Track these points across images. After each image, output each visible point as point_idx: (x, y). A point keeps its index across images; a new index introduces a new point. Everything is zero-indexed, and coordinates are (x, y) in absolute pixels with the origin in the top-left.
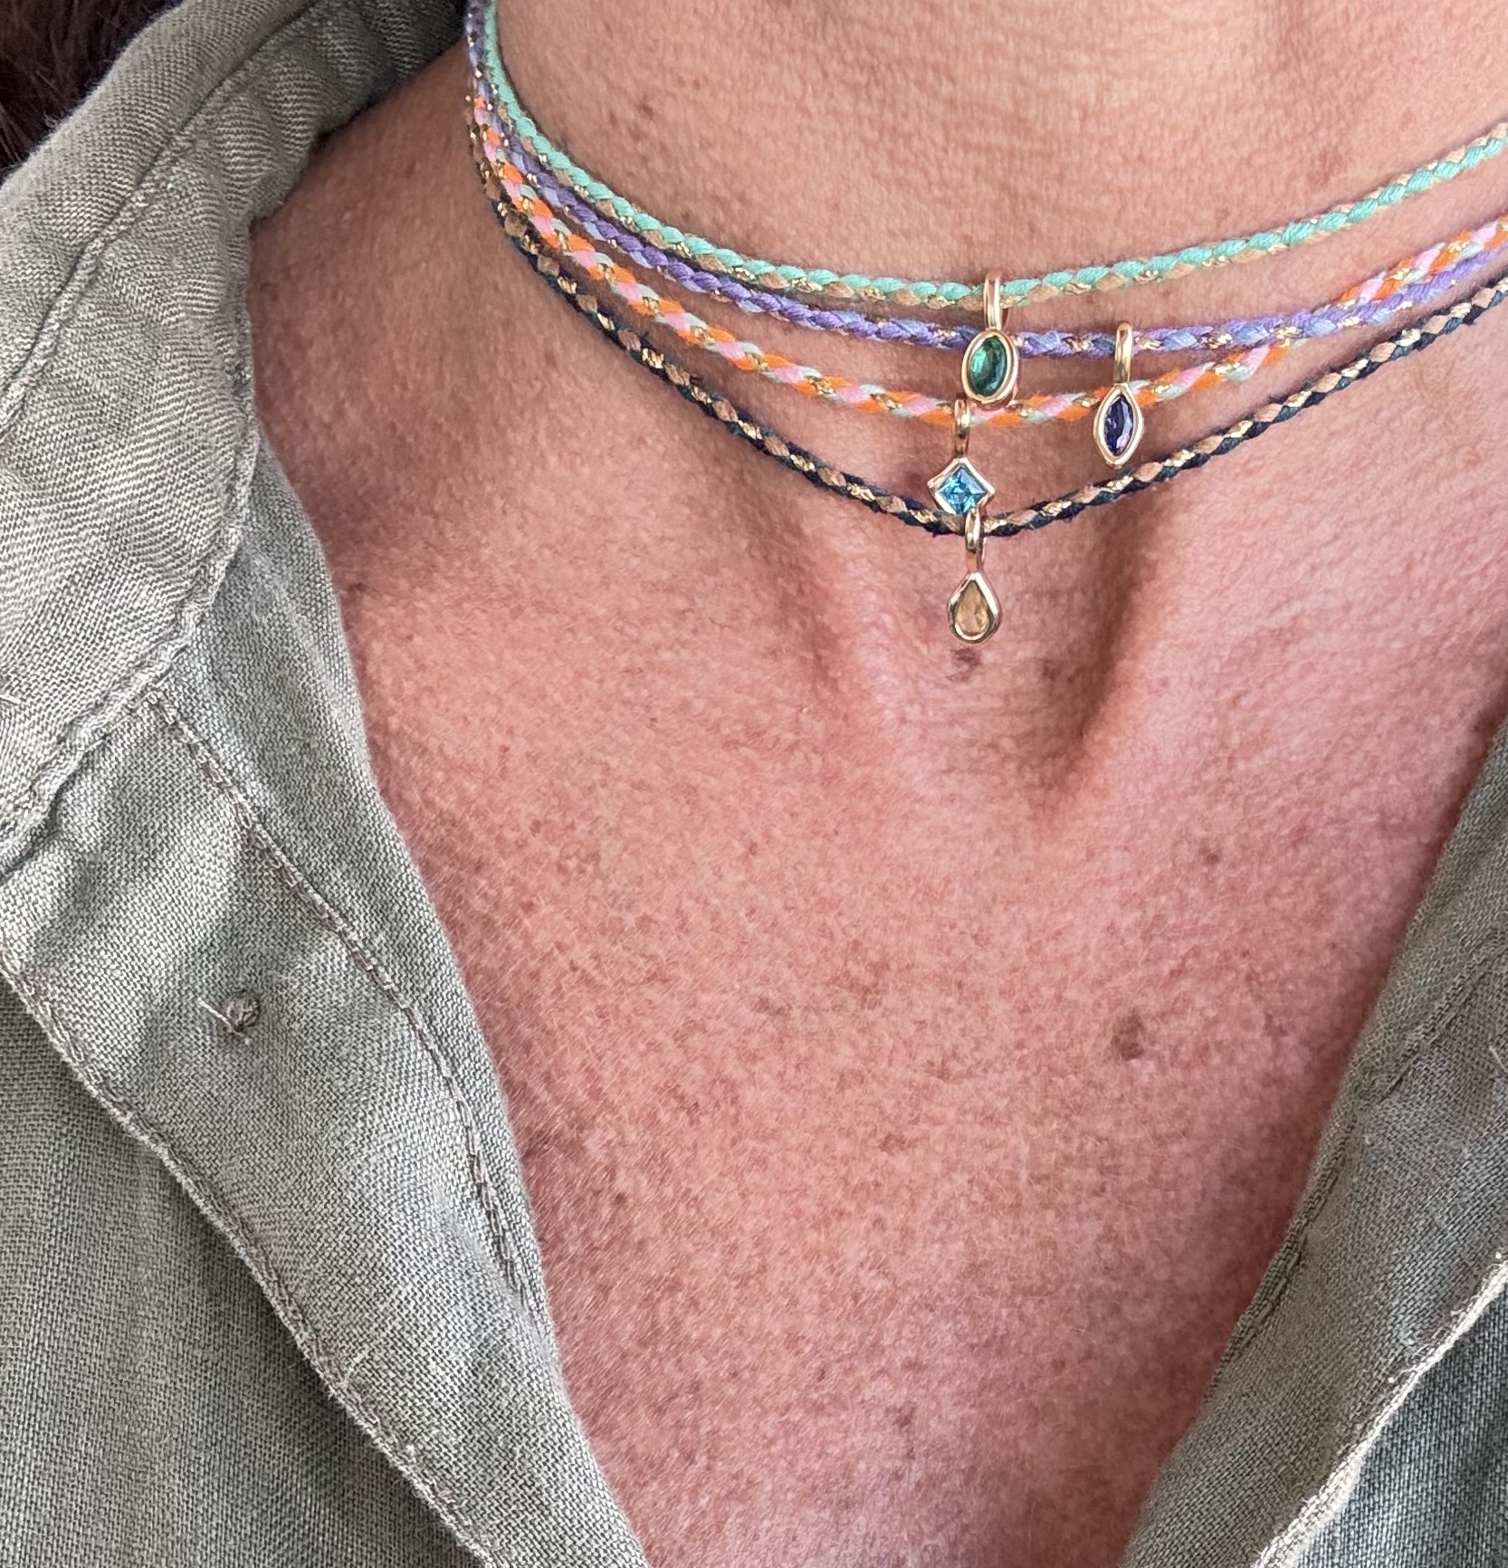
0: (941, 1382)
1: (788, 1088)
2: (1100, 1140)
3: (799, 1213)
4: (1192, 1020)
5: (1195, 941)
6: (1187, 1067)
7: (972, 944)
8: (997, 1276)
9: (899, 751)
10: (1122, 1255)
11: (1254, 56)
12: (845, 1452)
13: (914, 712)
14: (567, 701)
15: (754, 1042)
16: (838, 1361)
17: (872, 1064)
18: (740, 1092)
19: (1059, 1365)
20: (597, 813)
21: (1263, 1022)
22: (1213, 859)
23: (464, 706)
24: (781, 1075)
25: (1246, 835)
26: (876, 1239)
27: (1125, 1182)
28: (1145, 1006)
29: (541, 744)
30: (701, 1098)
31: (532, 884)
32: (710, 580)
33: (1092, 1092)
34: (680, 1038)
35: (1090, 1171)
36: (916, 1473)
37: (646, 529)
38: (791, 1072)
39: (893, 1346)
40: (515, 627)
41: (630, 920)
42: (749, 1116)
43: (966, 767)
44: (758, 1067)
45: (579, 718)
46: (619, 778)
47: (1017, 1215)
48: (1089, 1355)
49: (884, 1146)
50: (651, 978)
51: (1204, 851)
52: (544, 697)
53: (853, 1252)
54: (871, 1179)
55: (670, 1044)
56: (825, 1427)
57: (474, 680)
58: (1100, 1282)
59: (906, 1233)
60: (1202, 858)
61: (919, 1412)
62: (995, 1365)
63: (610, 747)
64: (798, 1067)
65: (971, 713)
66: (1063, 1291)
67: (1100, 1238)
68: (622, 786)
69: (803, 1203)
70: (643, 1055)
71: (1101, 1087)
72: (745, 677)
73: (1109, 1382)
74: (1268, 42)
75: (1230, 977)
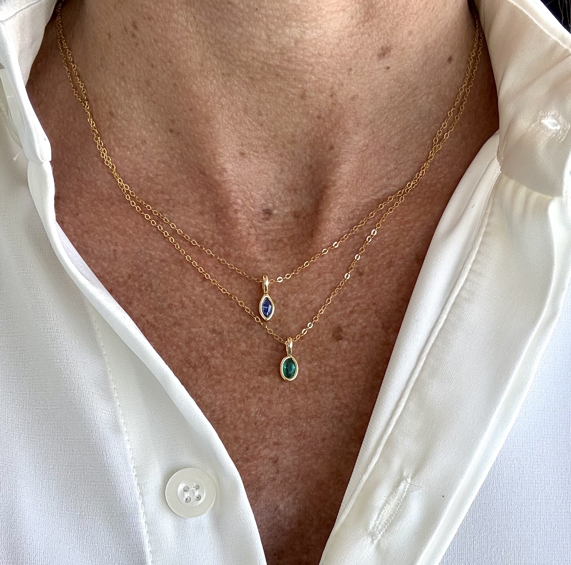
0: (286, 448)
1: (225, 358)
2: (331, 367)
3: (234, 398)
4: (358, 327)
5: (357, 301)
6: (358, 342)
7: (282, 307)
8: (301, 413)
9: (249, 245)
10: (341, 403)
11: (356, 19)
12: (257, 473)
13: (252, 231)
14: (134, 233)
15: (212, 343)
16: (252, 444)
17: (252, 349)
18: (209, 360)
19: (323, 440)
20: (150, 270)
21: (381, 326)
22: (361, 274)
23: (99, 236)
24: (222, 354)
25: (372, 266)
26: (261, 405)
27: (340, 379)
28: (342, 323)
29: (128, 249)
30: (197, 363)
31: (131, 295)
32: (176, 189)
33: (327, 352)
34: (187, 344)
35: (329, 377)
36: (280, 477)
37: (151, 172)
38: (226, 353)
39: (269, 438)
40: (113, 209)
41: (165, 305)
42: (214, 368)
43: (273, 248)
44: (215, 352)
45: (139, 238)
46: (156, 259)
47: (306, 393)
48: (333, 435)
49: (260, 375)
50: (174, 324)
51: (358, 272)
52: (126, 232)
53: (253, 409)
54: (256, 385)
55: (184, 346)
56: (250, 466)
57: (101, 227)
58: (335, 412)
59: (270, 401)
60: (357, 274)
61: (279, 458)
62: (303, 442)
63: (151, 248)
64: (228, 351)
65: (272, 231)
66: (323, 416)
67: (334, 398)
68: (157, 261)
69: (235, 395)
70: (175, 350)
71: (330, 350)
72: (193, 222)
73: (340, 444)
74: (361, 13)
75: (370, 312)
